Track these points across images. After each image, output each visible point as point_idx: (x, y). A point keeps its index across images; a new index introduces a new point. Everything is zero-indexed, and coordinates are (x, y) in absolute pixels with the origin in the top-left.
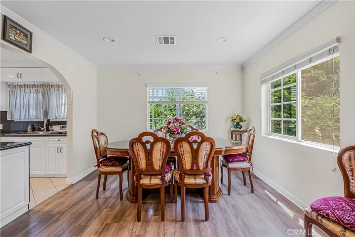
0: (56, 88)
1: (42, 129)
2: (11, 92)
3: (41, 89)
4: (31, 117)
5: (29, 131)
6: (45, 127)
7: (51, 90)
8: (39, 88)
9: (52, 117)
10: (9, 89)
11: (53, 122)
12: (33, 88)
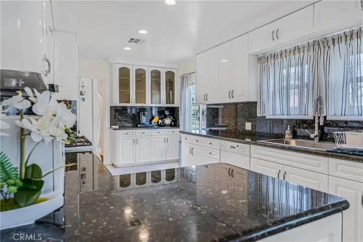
0: (343, 45)
1: (312, 136)
2: (262, 70)
3: (311, 53)
4: (292, 112)
5: (287, 136)
6: (316, 133)
7: (331, 51)
8: (306, 53)
9: (333, 112)
10: (260, 65)
11: (333, 121)
12: (294, 54)
